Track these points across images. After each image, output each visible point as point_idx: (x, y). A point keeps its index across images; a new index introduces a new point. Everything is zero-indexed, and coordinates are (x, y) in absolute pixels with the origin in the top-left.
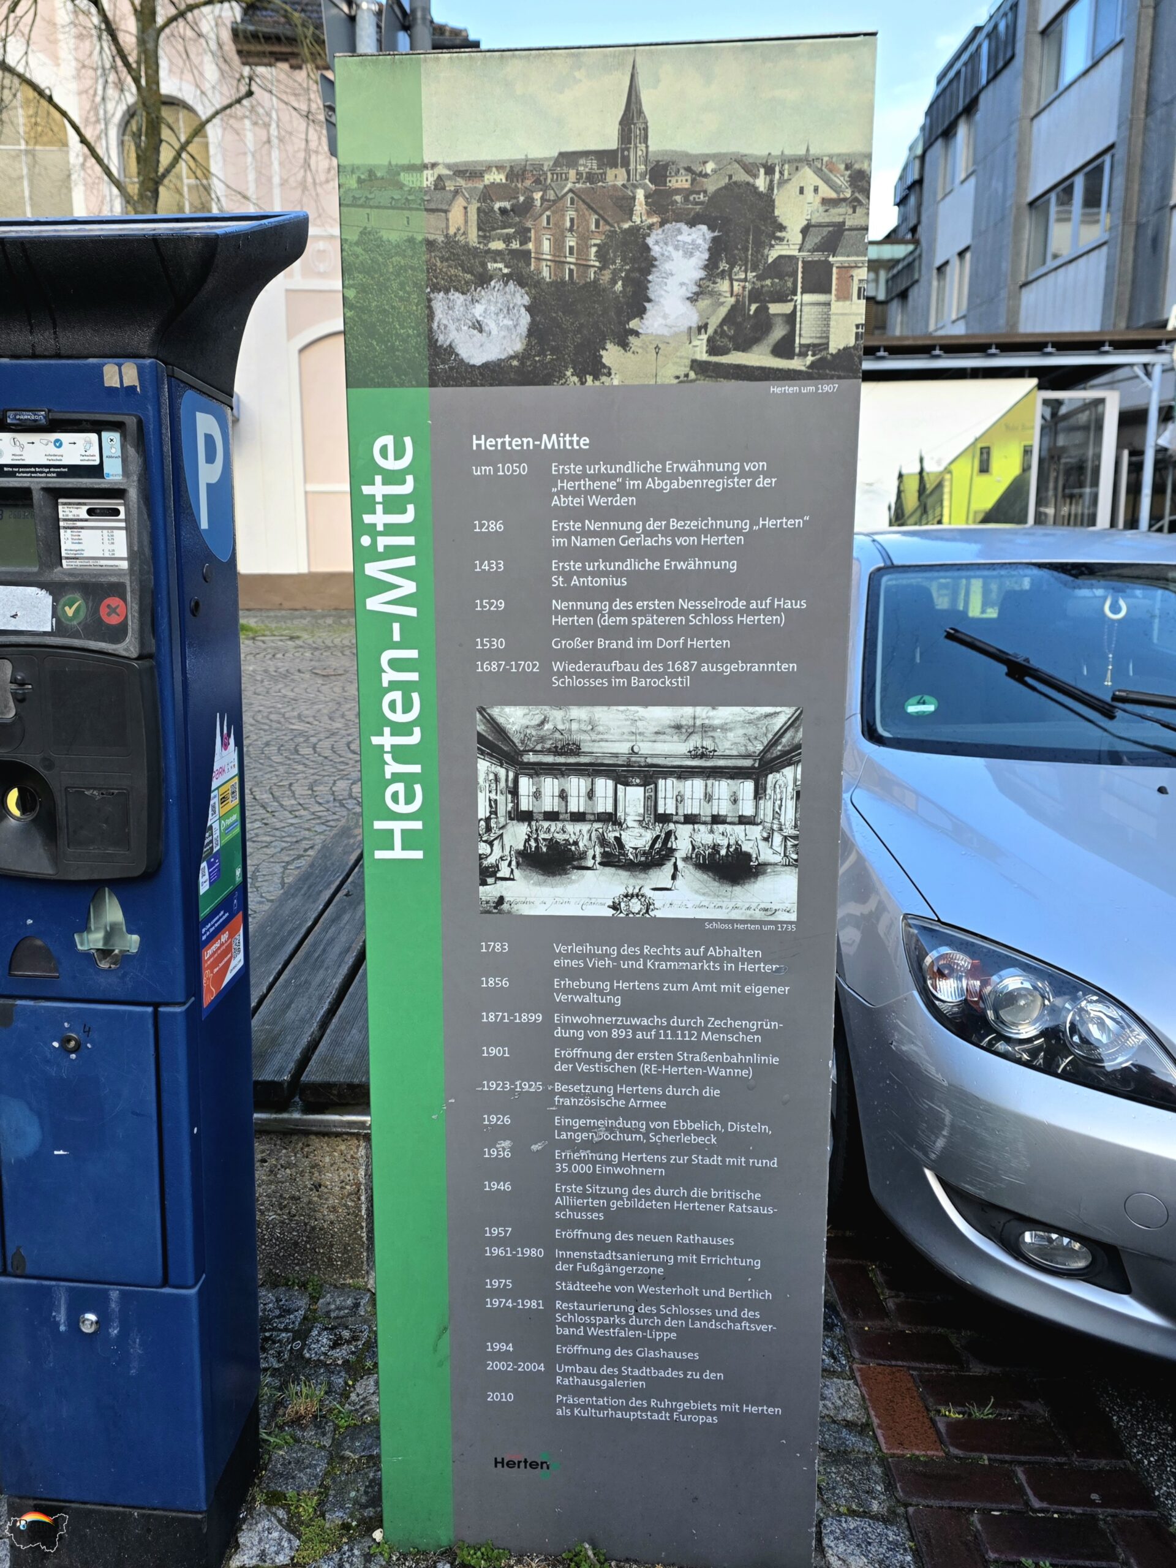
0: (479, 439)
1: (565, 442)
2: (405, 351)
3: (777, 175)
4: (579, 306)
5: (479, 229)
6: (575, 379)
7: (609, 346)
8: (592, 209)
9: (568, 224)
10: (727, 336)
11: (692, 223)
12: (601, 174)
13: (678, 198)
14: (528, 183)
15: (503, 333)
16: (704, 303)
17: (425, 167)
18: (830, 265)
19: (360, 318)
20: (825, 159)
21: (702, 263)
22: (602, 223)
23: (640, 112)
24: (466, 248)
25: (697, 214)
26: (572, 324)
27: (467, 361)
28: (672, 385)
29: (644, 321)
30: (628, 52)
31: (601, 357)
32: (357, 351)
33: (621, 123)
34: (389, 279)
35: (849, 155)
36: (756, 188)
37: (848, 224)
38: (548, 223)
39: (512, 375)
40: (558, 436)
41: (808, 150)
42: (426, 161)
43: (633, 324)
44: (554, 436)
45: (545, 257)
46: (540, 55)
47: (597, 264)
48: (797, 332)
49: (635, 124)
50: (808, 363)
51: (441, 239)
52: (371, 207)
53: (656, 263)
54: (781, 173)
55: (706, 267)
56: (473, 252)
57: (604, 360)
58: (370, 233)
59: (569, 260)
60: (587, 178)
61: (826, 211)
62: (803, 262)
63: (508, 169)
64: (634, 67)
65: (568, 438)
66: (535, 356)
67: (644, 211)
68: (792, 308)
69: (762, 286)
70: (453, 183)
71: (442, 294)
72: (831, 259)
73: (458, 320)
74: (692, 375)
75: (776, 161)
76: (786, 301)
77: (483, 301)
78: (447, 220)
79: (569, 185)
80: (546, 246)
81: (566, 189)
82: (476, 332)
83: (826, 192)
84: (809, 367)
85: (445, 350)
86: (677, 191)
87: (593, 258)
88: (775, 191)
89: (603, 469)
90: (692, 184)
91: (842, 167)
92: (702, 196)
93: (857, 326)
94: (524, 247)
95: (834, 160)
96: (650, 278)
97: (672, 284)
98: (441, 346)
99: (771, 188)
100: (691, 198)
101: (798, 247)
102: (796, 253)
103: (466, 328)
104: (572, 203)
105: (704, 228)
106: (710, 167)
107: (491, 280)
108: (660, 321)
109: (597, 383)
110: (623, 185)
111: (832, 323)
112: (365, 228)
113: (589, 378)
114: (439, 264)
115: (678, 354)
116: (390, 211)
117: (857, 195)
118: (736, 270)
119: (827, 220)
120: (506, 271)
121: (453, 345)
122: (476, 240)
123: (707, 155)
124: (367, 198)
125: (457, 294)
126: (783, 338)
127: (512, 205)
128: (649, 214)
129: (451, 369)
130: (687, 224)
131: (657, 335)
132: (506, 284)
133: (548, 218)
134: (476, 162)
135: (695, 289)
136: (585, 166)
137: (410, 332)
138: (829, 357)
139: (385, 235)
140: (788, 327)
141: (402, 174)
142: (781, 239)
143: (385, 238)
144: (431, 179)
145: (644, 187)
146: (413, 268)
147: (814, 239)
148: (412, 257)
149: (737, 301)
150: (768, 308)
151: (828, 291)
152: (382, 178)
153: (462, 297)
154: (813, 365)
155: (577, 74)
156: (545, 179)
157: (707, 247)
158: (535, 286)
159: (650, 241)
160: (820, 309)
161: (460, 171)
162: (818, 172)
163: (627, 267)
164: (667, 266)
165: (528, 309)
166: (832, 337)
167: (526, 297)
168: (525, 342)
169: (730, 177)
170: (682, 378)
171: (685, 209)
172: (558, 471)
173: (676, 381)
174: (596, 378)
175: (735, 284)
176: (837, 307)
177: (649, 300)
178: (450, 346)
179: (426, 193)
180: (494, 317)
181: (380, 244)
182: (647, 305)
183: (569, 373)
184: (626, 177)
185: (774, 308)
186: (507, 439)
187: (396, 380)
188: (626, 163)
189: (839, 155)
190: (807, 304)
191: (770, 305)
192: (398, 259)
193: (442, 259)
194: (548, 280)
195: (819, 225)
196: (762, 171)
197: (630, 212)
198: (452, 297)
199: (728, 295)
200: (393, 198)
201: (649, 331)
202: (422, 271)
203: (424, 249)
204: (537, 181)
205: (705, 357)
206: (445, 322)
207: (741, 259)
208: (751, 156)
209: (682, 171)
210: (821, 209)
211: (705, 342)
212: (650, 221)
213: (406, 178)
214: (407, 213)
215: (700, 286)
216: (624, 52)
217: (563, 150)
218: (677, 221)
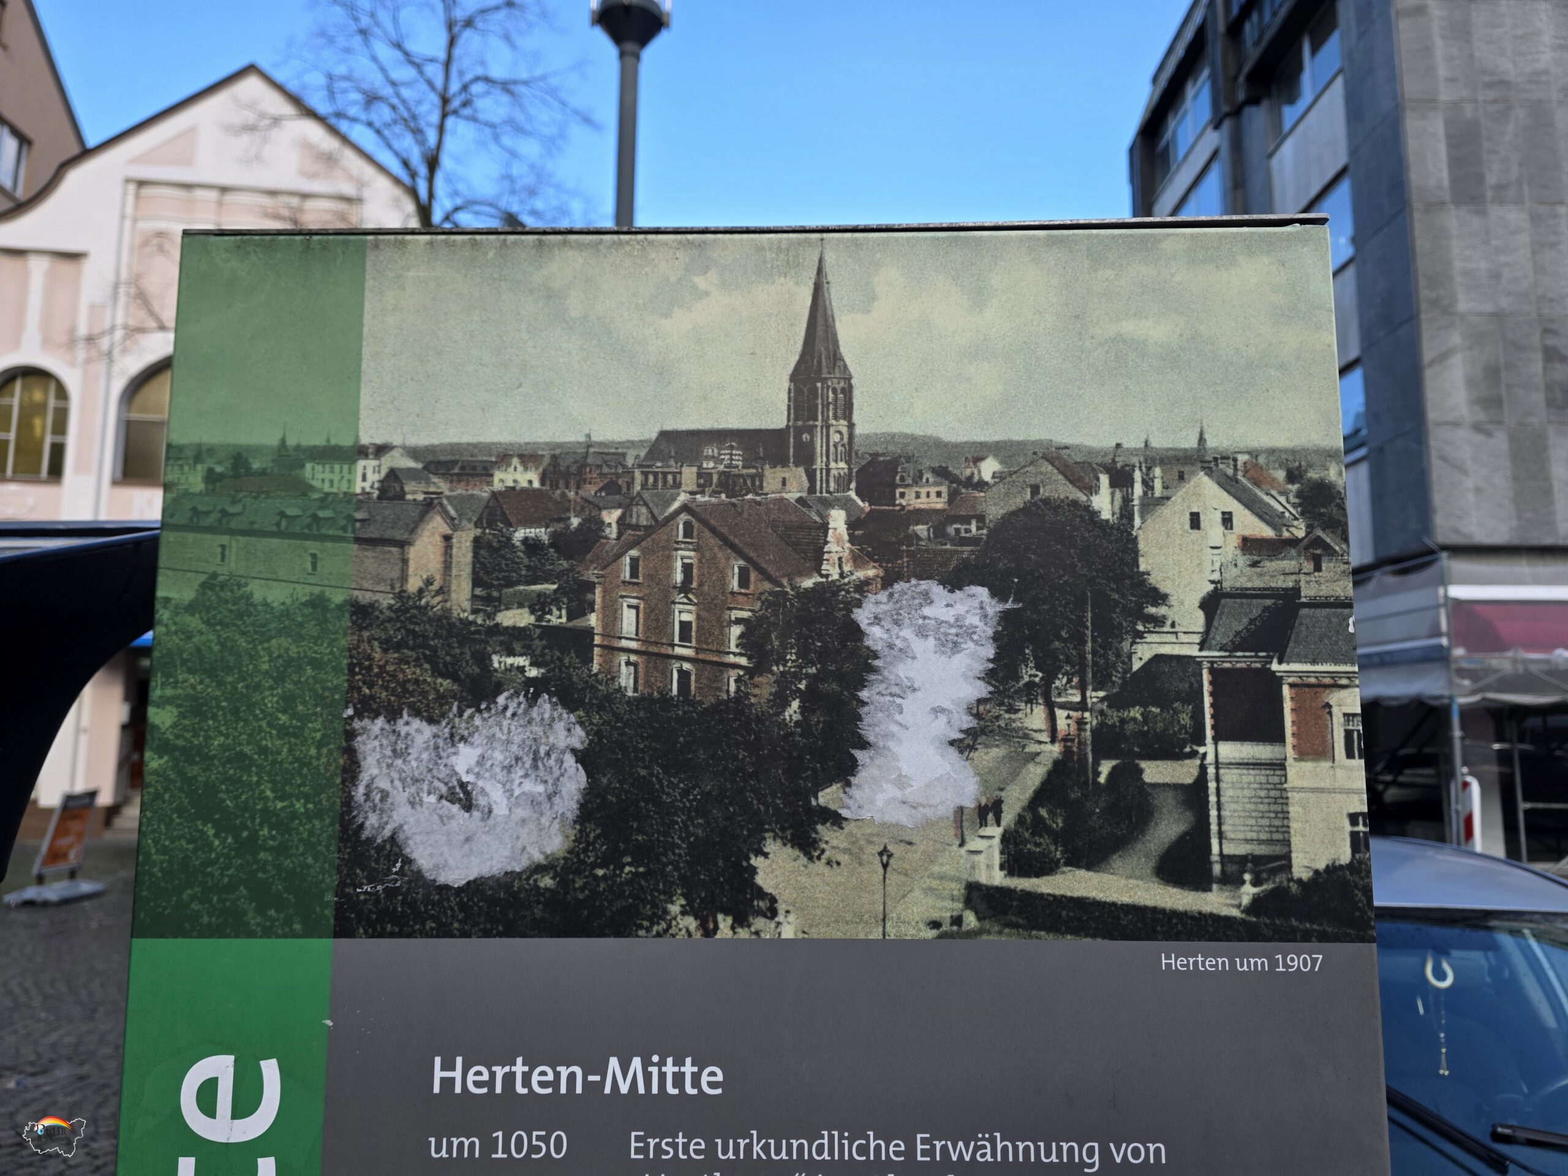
0: (448, 1066)
1: (662, 1076)
2: (282, 850)
3: (1138, 489)
4: (702, 755)
5: (476, 582)
6: (691, 922)
7: (772, 846)
8: (732, 546)
9: (679, 577)
10: (1049, 831)
11: (955, 582)
12: (752, 477)
13: (921, 529)
14: (590, 490)
15: (520, 813)
16: (991, 755)
17: (362, 452)
18: (1276, 681)
19: (181, 773)
20: (1242, 458)
21: (980, 667)
22: (753, 575)
23: (836, 358)
24: (446, 624)
25: (965, 563)
26: (686, 792)
27: (430, 876)
28: (924, 941)
29: (853, 791)
30: (808, 242)
31: (753, 871)
32: (165, 851)
33: (793, 378)
34: (257, 687)
35: (1294, 452)
36: (1097, 513)
37: (1308, 591)
38: (634, 573)
39: (538, 911)
40: (647, 1062)
41: (1201, 439)
42: (365, 440)
43: (827, 797)
44: (636, 1063)
45: (624, 643)
46: (620, 243)
47: (743, 661)
48: (1214, 828)
49: (824, 381)
50: (1246, 900)
51: (387, 601)
52: (233, 532)
53: (877, 663)
54: (1147, 484)
55: (989, 676)
56: (460, 632)
57: (760, 880)
58: (223, 586)
59: (679, 651)
60: (720, 484)
61: (1254, 564)
62: (1212, 671)
63: (547, 461)
64: (820, 271)
65: (670, 1069)
66: (595, 866)
67: (846, 554)
68: (1195, 772)
69: (1123, 721)
70: (423, 487)
71: (380, 722)
72: (1275, 666)
73: (416, 781)
74: (971, 920)
75: (1135, 460)
76: (1179, 756)
77: (477, 739)
78: (405, 561)
79: (683, 498)
80: (628, 621)
81: (676, 505)
82: (455, 808)
83: (1249, 524)
84: (1248, 910)
85: (380, 848)
86: (920, 516)
87: (733, 649)
88: (1137, 521)
89: (757, 1149)
90: (950, 501)
91: (1281, 475)
92: (973, 527)
93: (1353, 818)
94: (578, 623)
95: (1262, 460)
96: (864, 694)
97: (914, 708)
98: (370, 840)
99: (1126, 512)
100: (951, 530)
101: (1197, 639)
102: (1194, 651)
103: (432, 799)
104: (688, 533)
105: (982, 592)
106: (988, 468)
107: (498, 692)
108: (891, 792)
109: (743, 933)
110: (800, 500)
111: (1294, 810)
112: (214, 575)
113: (725, 923)
114: (377, 655)
115: (936, 869)
116: (275, 542)
117: (1319, 533)
118: (1060, 682)
119: (1258, 583)
120: (533, 673)
121: (401, 837)
122: (467, 605)
123: (982, 445)
124: (224, 512)
125: (416, 723)
126: (1181, 840)
127: (554, 536)
128: (858, 560)
129: (390, 893)
130: (943, 583)
131: (883, 825)
132: (532, 701)
133: (634, 562)
134: (475, 446)
135: (968, 722)
136: (718, 460)
137: (299, 806)
138: (1294, 887)
139: (258, 591)
140: (1189, 816)
141: (309, 466)
142: (1159, 621)
143: (258, 597)
144: (373, 477)
145: (846, 505)
146: (316, 664)
147: (1233, 623)
148: (316, 640)
149: (1067, 752)
150: (1141, 771)
151: (1278, 737)
152: (263, 473)
153: (428, 730)
154: (1256, 906)
155: (700, 281)
156: (630, 484)
157: (990, 632)
158: (600, 708)
159: (862, 616)
160: (1260, 776)
161: (439, 464)
162: (1229, 484)
163: (813, 670)
164: (903, 671)
165: (583, 757)
166: (1296, 841)
167: (579, 731)
168: (572, 833)
169: (1035, 489)
170: (945, 927)
171: (936, 553)
172: (644, 1150)
173: (931, 934)
174: (740, 921)
175: (1061, 714)
176: (1300, 773)
177: (864, 745)
178: (393, 839)
179: (359, 505)
180: (501, 775)
181: (245, 607)
182: (858, 754)
183: (674, 909)
184: (806, 484)
185: (1154, 772)
186: (519, 1068)
187: (253, 920)
188: (805, 457)
189: (1272, 452)
190: (1230, 765)
191: (1143, 764)
192: (285, 642)
193: (387, 645)
194: (630, 693)
195: (1242, 594)
196: (1104, 479)
197: (817, 558)
198: (404, 730)
199: (1045, 737)
200: (282, 515)
201: (866, 815)
202: (337, 670)
203: (346, 622)
204: (612, 488)
205: (998, 878)
206: (383, 784)
207: (1068, 661)
208: (1078, 448)
209: (928, 475)
210: (1242, 561)
211: (996, 842)
212: (860, 574)
213: (318, 476)
214: (313, 546)
215: (978, 716)
216: (799, 243)
217: (669, 426)
218: (920, 578)
